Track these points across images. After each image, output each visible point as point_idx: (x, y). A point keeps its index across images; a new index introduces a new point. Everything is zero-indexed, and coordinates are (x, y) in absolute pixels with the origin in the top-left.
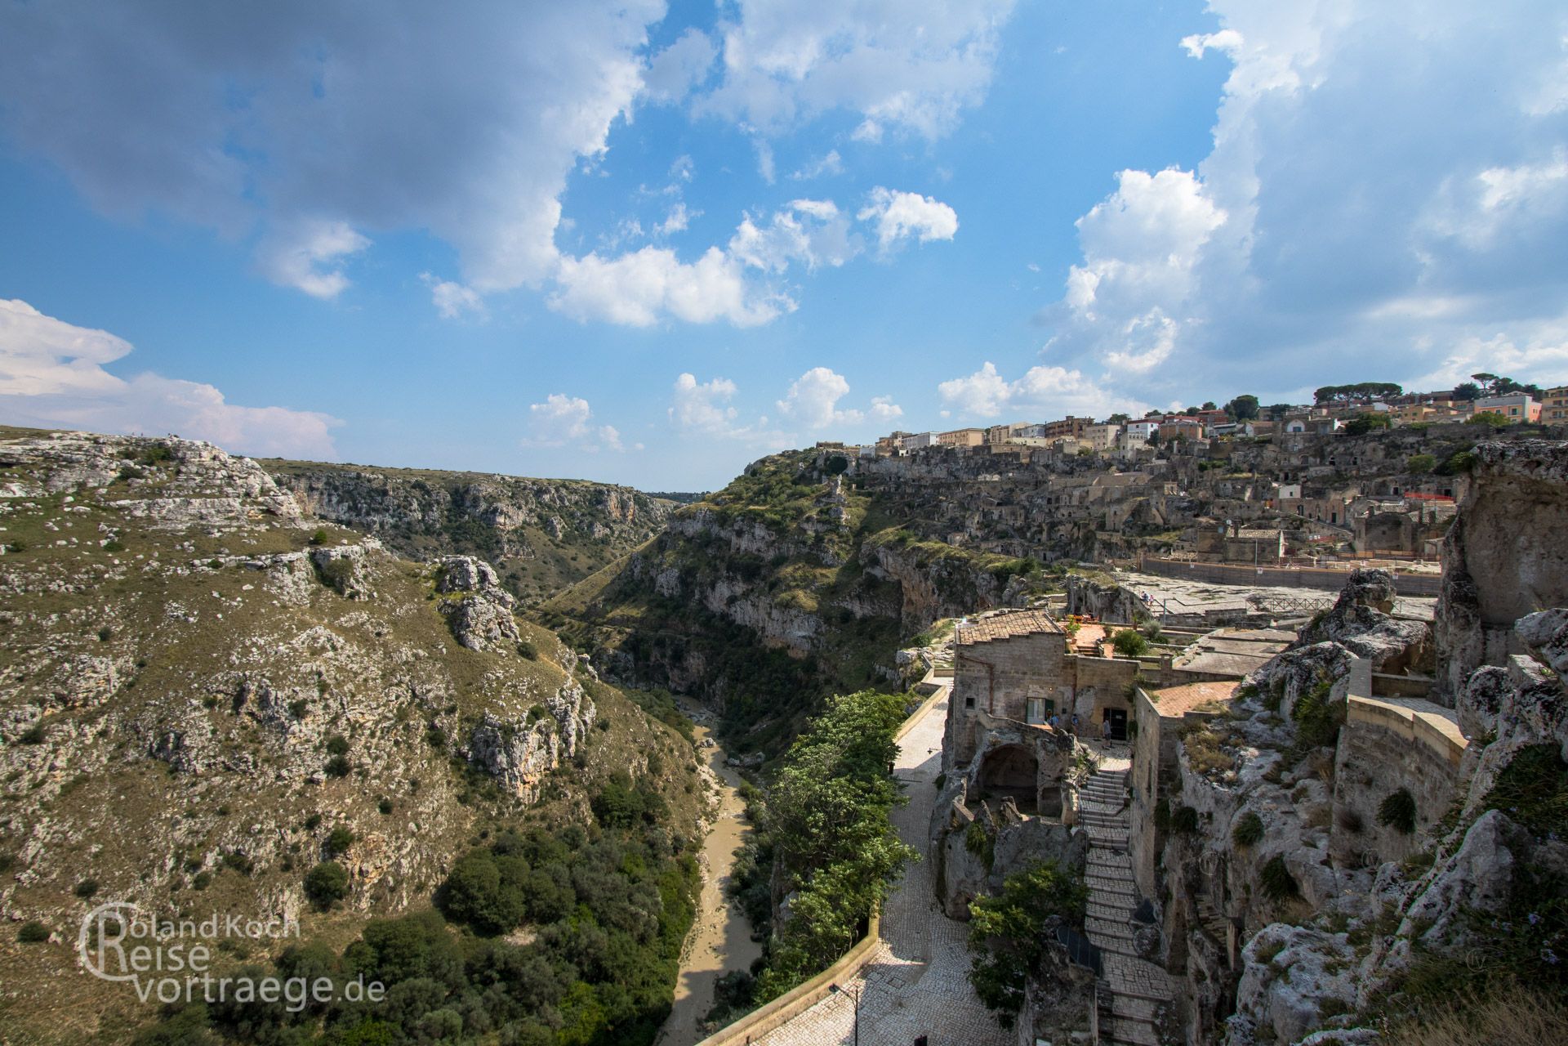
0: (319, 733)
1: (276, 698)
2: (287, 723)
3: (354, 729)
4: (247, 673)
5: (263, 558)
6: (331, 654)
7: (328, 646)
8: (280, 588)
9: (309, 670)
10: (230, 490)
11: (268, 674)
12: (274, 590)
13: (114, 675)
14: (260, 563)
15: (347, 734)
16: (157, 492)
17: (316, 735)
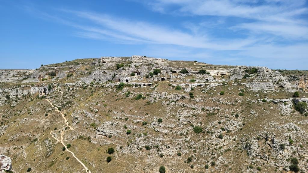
0: (289, 156)
1: (276, 141)
2: (279, 150)
3: (301, 157)
4: (268, 132)
5: (277, 100)
6: (295, 132)
7: (294, 129)
8: (281, 109)
9: (287, 135)
10: (270, 80)
11: (274, 134)
12: (279, 110)
13: (238, 126)
14: (276, 101)
15: (298, 159)
16: (252, 81)
17: (288, 156)
